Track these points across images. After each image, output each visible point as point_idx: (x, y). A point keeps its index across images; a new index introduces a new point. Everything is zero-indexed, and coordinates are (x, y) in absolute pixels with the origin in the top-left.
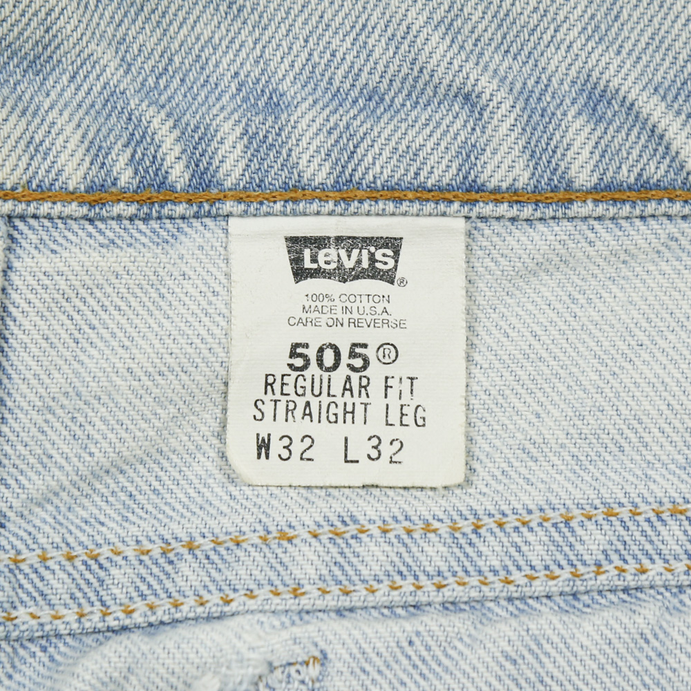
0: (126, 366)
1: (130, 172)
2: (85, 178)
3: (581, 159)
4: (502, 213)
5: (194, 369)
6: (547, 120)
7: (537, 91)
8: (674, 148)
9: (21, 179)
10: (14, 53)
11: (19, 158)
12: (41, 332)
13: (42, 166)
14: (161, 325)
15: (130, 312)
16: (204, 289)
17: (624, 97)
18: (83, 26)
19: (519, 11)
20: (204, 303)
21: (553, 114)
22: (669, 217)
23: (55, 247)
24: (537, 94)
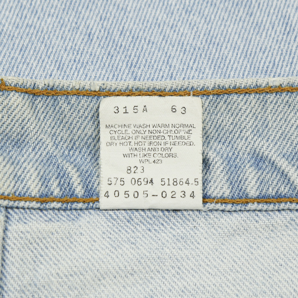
0: (56, 272)
1: (58, 189)
2: (39, 191)
3: (252, 184)
4: (218, 208)
5: (85, 273)
6: (238, 169)
7: (233, 158)
8: (292, 180)
9: (11, 191)
10: (9, 138)
11: (11, 182)
12: (20, 257)
13: (20, 186)
14: (71, 255)
15: (58, 250)
16: (90, 239)
17: (270, 159)
18: (38, 127)
19: (225, 124)
20: (90, 245)
21: (240, 167)
22: (290, 210)
23: (26, 221)
24: (233, 159)
